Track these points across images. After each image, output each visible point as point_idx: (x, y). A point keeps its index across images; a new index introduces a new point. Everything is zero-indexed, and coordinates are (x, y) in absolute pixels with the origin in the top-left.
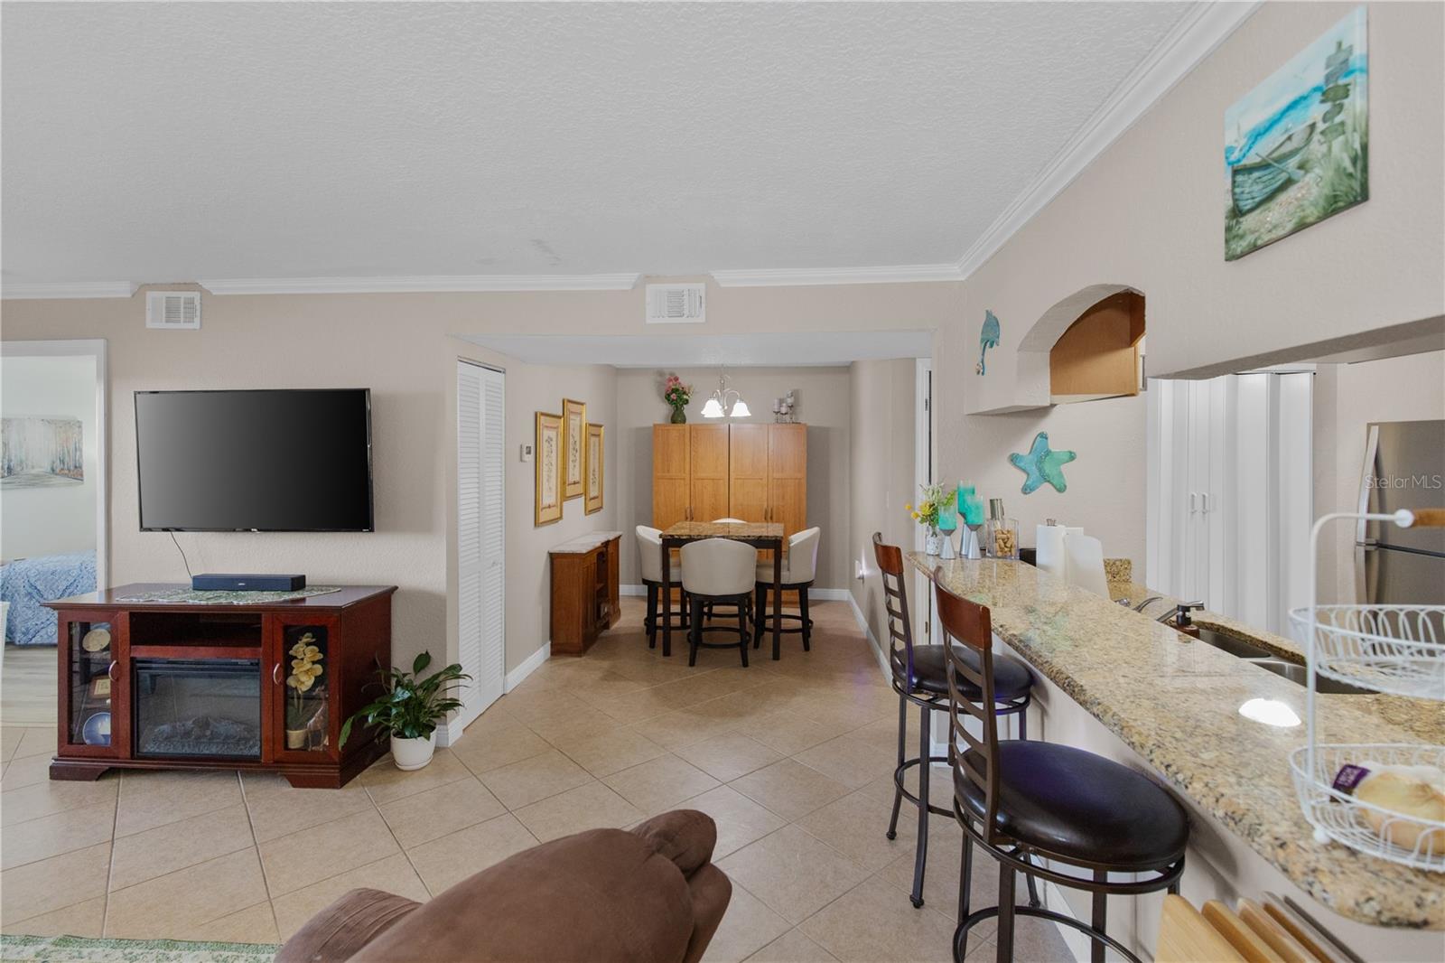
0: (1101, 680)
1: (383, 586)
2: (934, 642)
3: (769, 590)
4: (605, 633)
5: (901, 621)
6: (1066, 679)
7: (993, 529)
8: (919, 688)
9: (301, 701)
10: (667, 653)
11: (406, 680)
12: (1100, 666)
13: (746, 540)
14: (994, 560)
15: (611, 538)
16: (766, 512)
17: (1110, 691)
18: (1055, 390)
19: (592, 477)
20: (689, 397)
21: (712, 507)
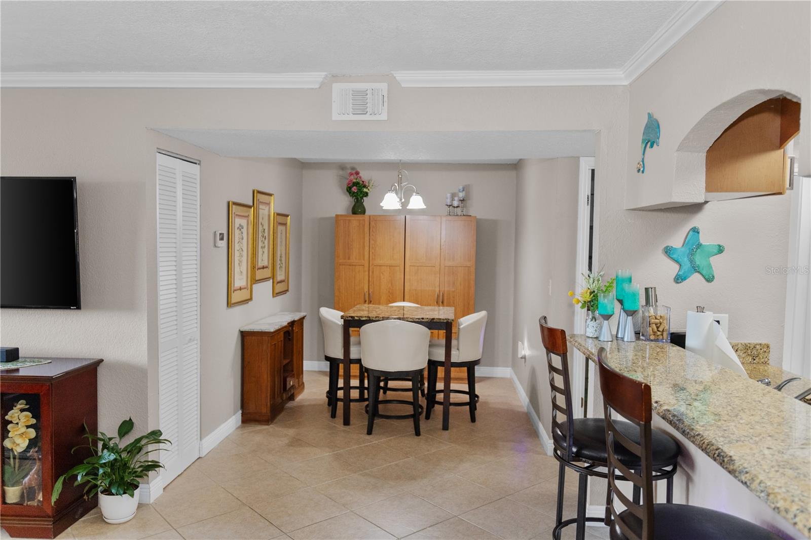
0: (748, 451)
1: (90, 359)
2: (590, 415)
3: (439, 368)
4: (290, 404)
5: (563, 397)
6: (717, 450)
7: (647, 314)
8: (578, 457)
9: (17, 461)
10: (347, 422)
11: (111, 444)
12: (746, 439)
13: (420, 322)
14: (647, 343)
15: (296, 318)
16: (438, 296)
17: (757, 461)
18: (709, 188)
19: (279, 262)
20: (369, 190)
21: (389, 292)
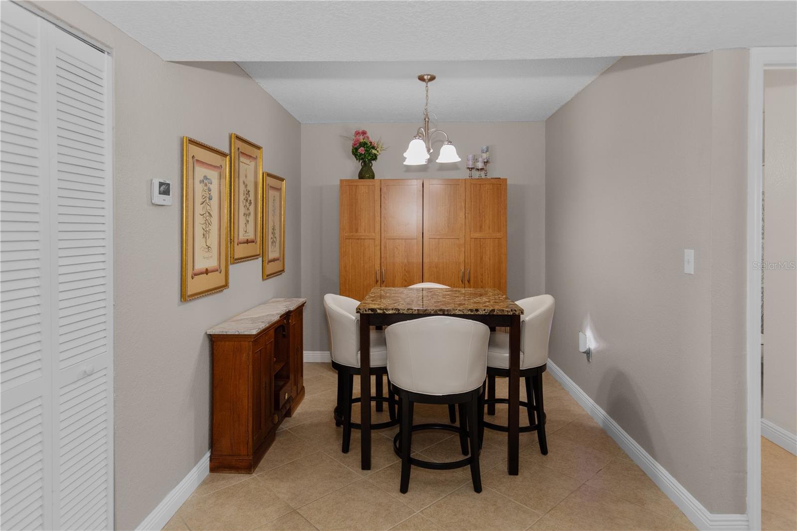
4: (285, 424)
10: (366, 465)
15: (292, 308)
16: (464, 273)
19: (271, 236)
20: (378, 151)
21: (405, 269)
